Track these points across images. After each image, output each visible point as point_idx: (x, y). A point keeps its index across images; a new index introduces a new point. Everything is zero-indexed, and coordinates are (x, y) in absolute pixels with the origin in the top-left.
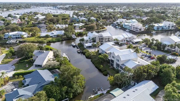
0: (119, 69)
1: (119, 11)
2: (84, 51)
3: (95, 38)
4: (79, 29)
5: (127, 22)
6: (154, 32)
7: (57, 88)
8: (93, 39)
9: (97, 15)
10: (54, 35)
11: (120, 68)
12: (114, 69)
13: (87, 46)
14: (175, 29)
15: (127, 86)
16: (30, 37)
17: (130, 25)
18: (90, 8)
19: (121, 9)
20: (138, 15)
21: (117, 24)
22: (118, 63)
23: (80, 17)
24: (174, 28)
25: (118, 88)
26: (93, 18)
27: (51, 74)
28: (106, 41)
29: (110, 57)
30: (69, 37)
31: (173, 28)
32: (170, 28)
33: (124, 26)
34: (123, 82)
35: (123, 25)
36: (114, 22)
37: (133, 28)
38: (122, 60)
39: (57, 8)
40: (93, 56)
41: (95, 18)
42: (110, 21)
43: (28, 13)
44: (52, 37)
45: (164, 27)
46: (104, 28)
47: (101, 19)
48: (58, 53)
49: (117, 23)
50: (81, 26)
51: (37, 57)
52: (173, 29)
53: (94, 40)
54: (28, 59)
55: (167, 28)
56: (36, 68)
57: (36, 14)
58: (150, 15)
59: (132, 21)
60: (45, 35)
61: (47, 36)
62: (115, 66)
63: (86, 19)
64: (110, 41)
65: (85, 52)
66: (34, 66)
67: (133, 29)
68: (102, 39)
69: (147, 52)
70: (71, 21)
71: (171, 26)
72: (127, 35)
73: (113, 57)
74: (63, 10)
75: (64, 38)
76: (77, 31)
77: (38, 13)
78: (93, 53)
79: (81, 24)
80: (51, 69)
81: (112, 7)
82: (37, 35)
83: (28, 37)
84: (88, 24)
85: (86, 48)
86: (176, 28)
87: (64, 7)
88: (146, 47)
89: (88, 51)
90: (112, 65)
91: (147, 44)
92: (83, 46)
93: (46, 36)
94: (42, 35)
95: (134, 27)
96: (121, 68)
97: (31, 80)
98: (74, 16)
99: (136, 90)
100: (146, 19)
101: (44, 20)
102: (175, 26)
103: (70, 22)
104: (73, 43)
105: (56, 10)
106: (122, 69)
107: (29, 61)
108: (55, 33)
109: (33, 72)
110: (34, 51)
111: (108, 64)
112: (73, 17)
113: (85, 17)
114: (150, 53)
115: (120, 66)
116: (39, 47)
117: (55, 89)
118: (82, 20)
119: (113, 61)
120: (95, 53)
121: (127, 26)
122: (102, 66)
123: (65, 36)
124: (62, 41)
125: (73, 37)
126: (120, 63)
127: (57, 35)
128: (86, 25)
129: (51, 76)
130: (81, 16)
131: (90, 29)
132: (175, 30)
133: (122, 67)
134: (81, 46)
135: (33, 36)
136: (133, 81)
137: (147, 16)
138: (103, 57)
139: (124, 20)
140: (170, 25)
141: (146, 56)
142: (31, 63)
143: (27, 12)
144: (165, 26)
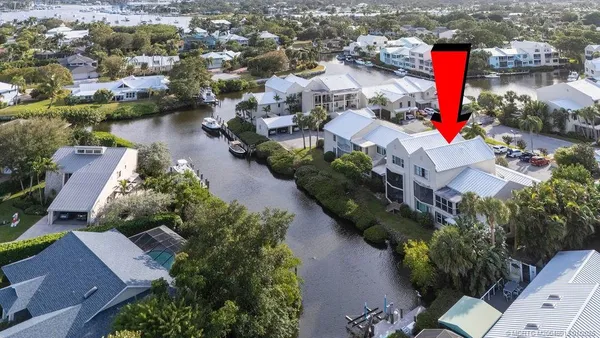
0: (434, 209)
1: (349, 15)
2: (262, 147)
3: (300, 95)
4: (224, 72)
5: (391, 46)
6: (494, 75)
7: (190, 315)
8: (290, 100)
9: (281, 25)
10: (128, 91)
11: (438, 205)
12: (406, 212)
13: (270, 127)
14: (557, 64)
15: (496, 288)
16: (26, 102)
17: (406, 53)
18: (247, 7)
19: (353, 10)
20: (419, 25)
21: (356, 54)
22: (423, 182)
23: (218, 32)
24: (555, 61)
25: (465, 298)
26: (266, 35)
27: (138, 252)
28: (340, 105)
29: (384, 162)
30: (190, 100)
31: (551, 60)
32: (543, 62)
33: (383, 59)
34: (475, 264)
35: (378, 55)
36: (345, 48)
37: (417, 64)
38: (439, 168)
39: (129, 7)
40: (303, 163)
41: (274, 36)
42: (330, 45)
43: (20, 23)
44: (119, 98)
45: (521, 59)
46: (316, 66)
47: (296, 38)
48: (157, 158)
49: (357, 49)
50: (229, 59)
51: (68, 176)
52: (552, 64)
53: (294, 104)
54: (20, 190)
55: (531, 62)
56: (59, 227)
57: (49, 24)
58: (458, 23)
59: (405, 41)
60: (92, 93)
61: (101, 98)
62: (410, 199)
63: (243, 38)
64: (354, 107)
65: (268, 153)
66: (50, 217)
67: (421, 67)
68: (327, 99)
69: (508, 140)
70: (186, 46)
71: (542, 53)
72: (413, 84)
73: (397, 161)
74: (149, 13)
75: (168, 103)
76: (219, 77)
77: (61, 22)
78: (298, 152)
79: (229, 55)
80: (136, 227)
81: (320, 4)
82: (59, 92)
83: (18, 102)
84: (256, 54)
85: (266, 134)
86: (561, 61)
87: (152, 6)
88: (494, 124)
89: (279, 148)
90: (398, 196)
91: (491, 114)
92: (255, 130)
93: (96, 95)
94: (78, 95)
95: (421, 61)
96: (445, 205)
97: (45, 284)
98: (198, 30)
99: (553, 297)
100: (454, 36)
101: (81, 44)
102: (556, 54)
103: (182, 48)
104: (209, 119)
105: (123, 14)
106: (444, 208)
107: (22, 198)
108: (134, 84)
109: (47, 245)
110: (54, 151)
111: (378, 196)
112: (193, 32)
113: (237, 33)
114: (521, 144)
115: (438, 198)
116: (77, 137)
117: (181, 322)
118: (230, 42)
119: (396, 179)
120: (309, 153)
121: (394, 56)
122: (351, 202)
123: (173, 96)
124: (162, 113)
125: (204, 96)
126: (434, 184)
127: (139, 94)
128: (245, 56)
129: (141, 258)
130: (222, 29)
131: (265, 69)
132: (560, 67)
133: (444, 201)
134: (241, 129)
135: (37, 97)
136: (515, 261)
137: (448, 28)
138: (352, 164)
139: (380, 40)
140: (537, 51)
141: (510, 155)
142: (36, 206)
143: (15, 21)
144: (525, 56)
